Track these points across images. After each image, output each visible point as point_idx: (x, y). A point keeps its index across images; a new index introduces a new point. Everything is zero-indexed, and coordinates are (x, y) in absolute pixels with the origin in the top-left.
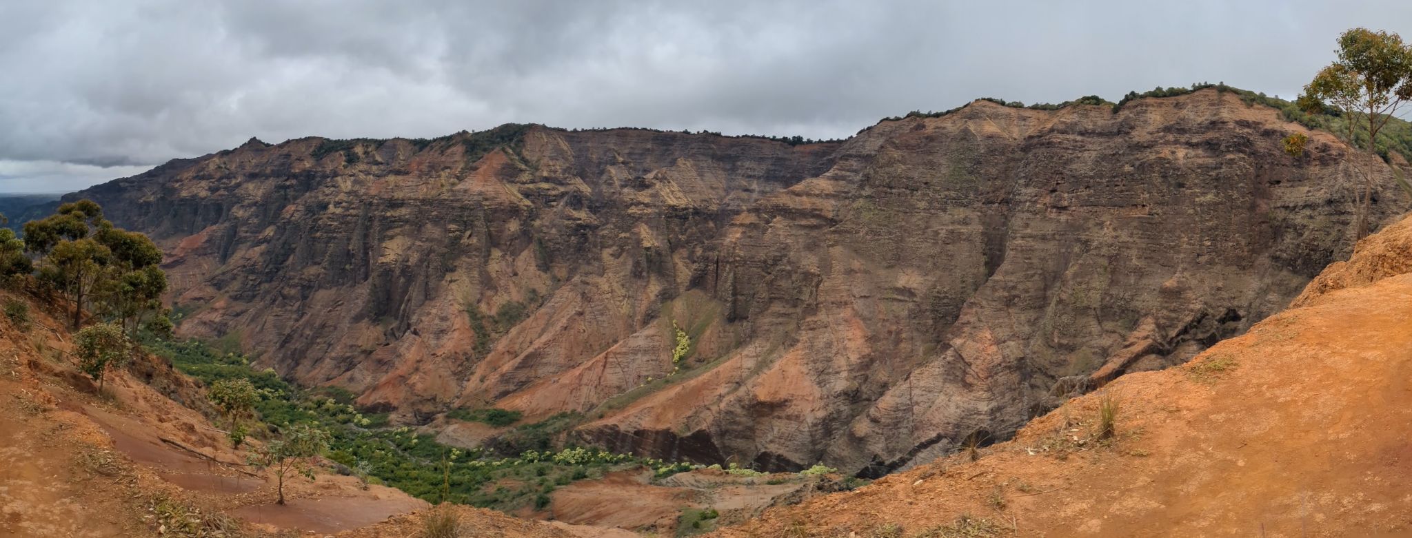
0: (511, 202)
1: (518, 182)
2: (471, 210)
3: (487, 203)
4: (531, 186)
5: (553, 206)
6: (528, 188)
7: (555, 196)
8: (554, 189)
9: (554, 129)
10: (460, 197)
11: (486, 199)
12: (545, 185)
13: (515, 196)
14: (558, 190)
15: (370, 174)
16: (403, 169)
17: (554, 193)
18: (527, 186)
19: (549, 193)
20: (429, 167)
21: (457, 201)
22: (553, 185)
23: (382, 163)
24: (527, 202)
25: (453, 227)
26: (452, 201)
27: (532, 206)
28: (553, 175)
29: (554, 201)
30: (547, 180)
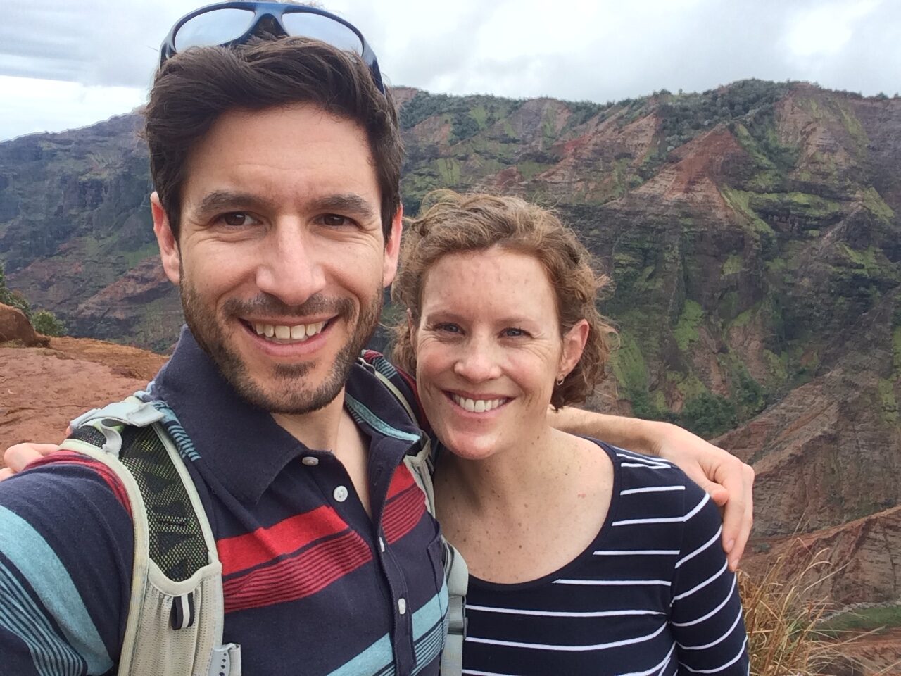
0: (732, 224)
1: (752, 189)
2: (660, 231)
3: (689, 222)
4: (774, 197)
5: (812, 238)
6: (768, 201)
7: (817, 219)
8: (819, 206)
9: (837, 93)
10: (642, 209)
11: (687, 215)
12: (801, 198)
13: (742, 213)
14: (826, 209)
15: (494, 158)
16: (549, 154)
17: (816, 213)
18: (767, 196)
19: (808, 212)
20: (594, 151)
21: (637, 214)
22: (818, 199)
23: (514, 141)
24: (763, 226)
25: (623, 258)
26: (627, 213)
27: (772, 233)
28: (820, 181)
29: (816, 227)
30: (807, 188)
